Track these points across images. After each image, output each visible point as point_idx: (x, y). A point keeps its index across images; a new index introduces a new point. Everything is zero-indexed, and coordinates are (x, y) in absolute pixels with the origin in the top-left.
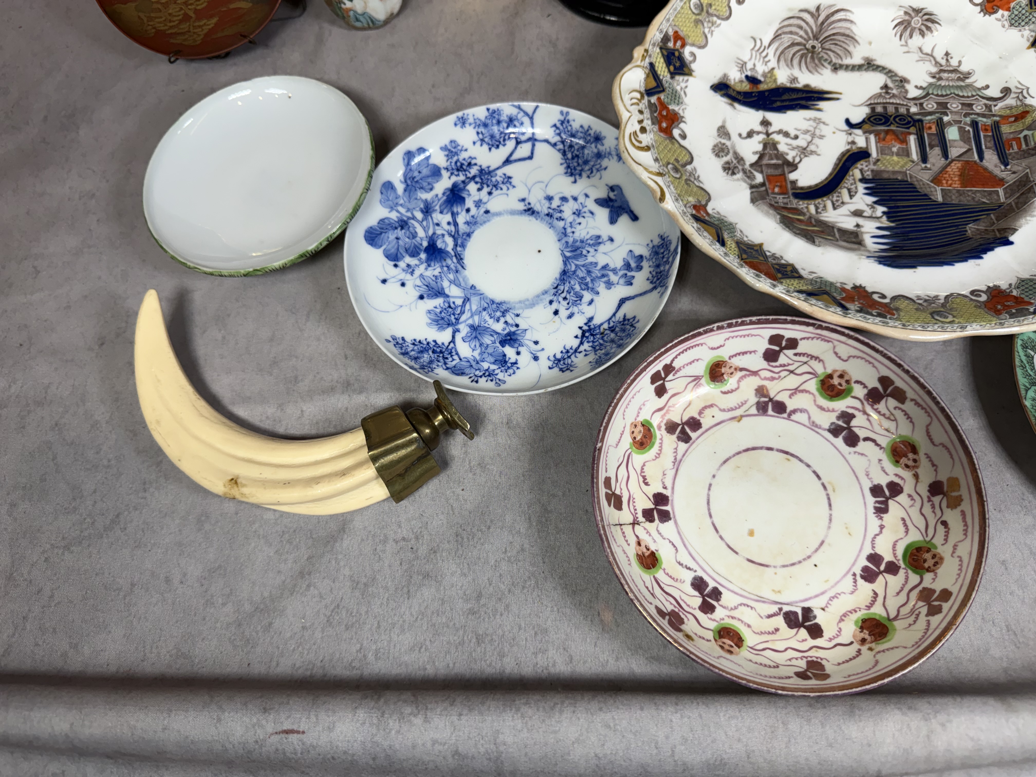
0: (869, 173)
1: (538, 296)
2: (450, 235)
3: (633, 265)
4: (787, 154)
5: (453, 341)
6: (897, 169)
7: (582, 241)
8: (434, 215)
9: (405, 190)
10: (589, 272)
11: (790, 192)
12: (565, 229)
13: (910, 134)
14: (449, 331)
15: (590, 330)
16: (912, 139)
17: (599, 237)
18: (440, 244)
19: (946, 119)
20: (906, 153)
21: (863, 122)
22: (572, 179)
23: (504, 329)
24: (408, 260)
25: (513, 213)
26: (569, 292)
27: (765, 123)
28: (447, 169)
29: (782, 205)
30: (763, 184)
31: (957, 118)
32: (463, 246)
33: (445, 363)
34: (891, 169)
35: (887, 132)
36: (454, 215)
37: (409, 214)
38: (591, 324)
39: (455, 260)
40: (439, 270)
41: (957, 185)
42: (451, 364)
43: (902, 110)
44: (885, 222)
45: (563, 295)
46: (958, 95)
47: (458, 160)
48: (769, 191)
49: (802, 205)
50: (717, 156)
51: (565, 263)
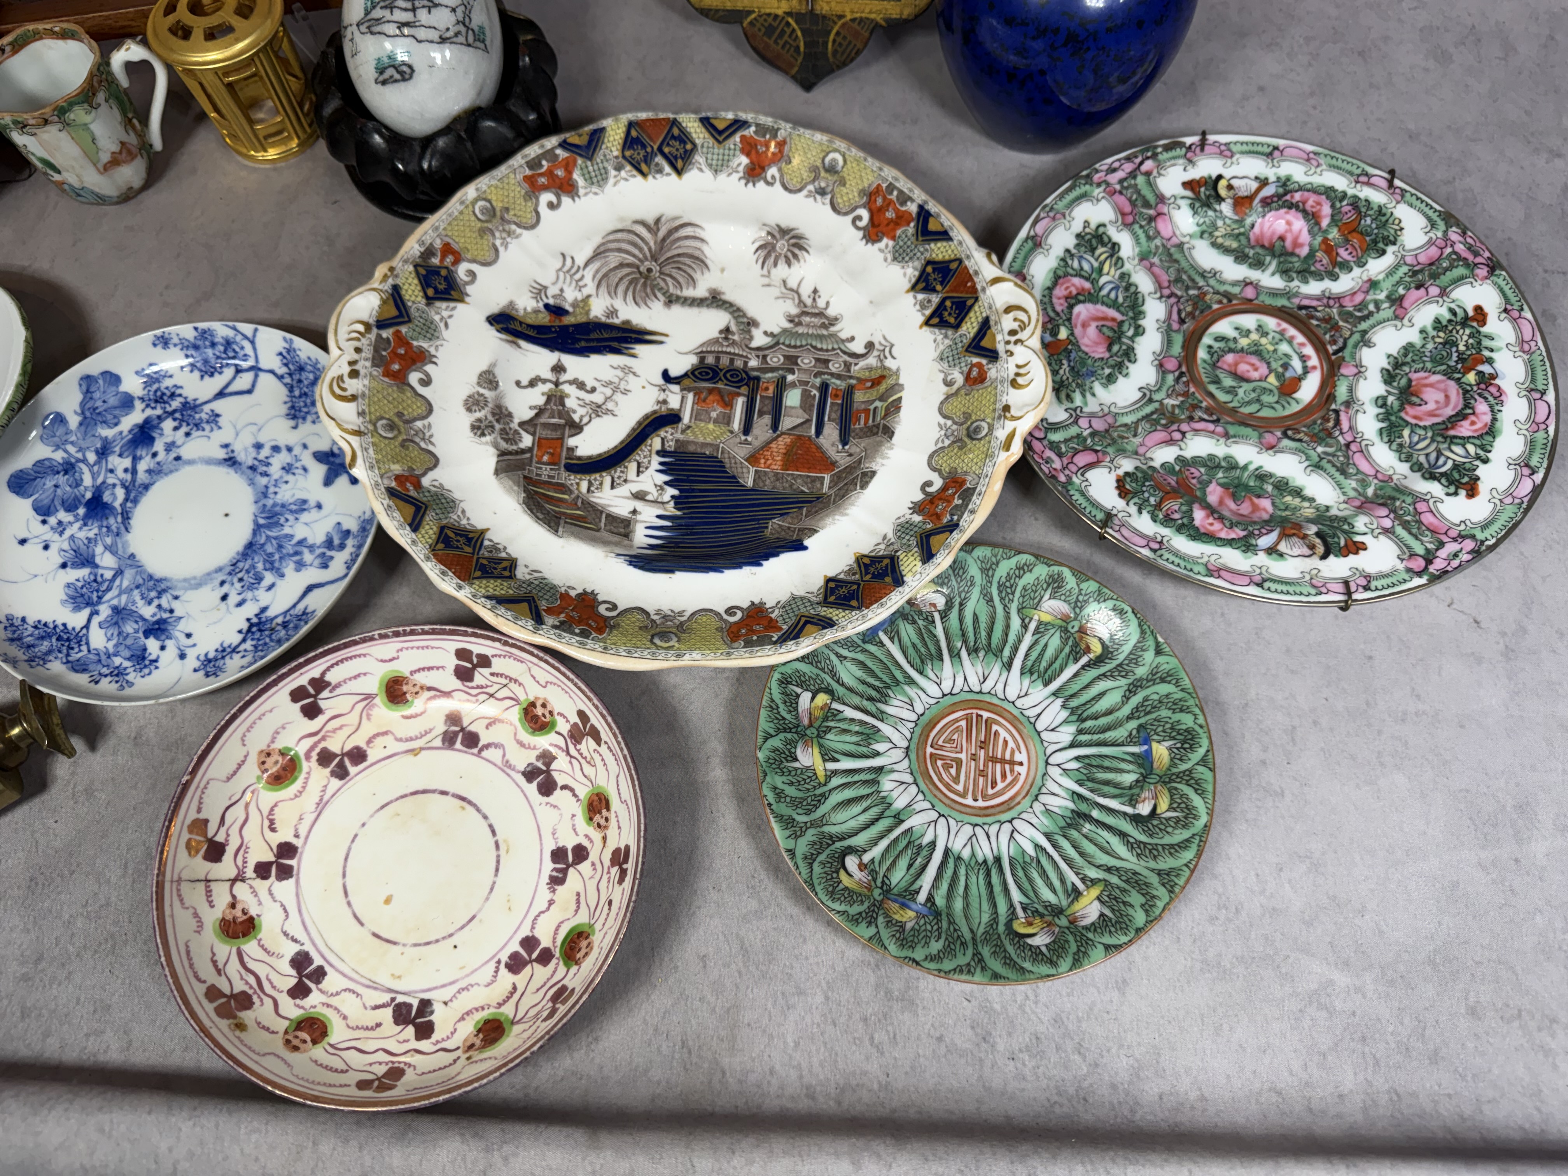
0: (672, 443)
1: (209, 574)
2: (124, 486)
3: (336, 542)
4: (574, 412)
5: (87, 626)
6: (708, 440)
7: (283, 506)
8: (110, 459)
9: (81, 424)
10: (280, 547)
11: (563, 462)
12: (267, 487)
13: (739, 395)
14: (86, 612)
15: (258, 624)
16: (740, 403)
17: (305, 502)
18: (107, 497)
19: (790, 378)
20: (727, 420)
21: (686, 375)
22: (292, 423)
23: (154, 615)
24: (63, 515)
25: (210, 462)
26: (248, 572)
27: (558, 369)
28: (142, 399)
29: (546, 479)
30: (530, 450)
31: (804, 378)
32: (135, 501)
33: (68, 655)
34: (701, 439)
35: (711, 391)
36: (136, 459)
37: (80, 455)
38: (263, 616)
39: (119, 519)
40: (96, 531)
41: (777, 467)
42: (75, 656)
43: (739, 363)
44: (671, 509)
45: (240, 575)
46: (815, 348)
47: (158, 389)
48: (535, 459)
49: (572, 479)
50: (469, 410)
51: (255, 533)
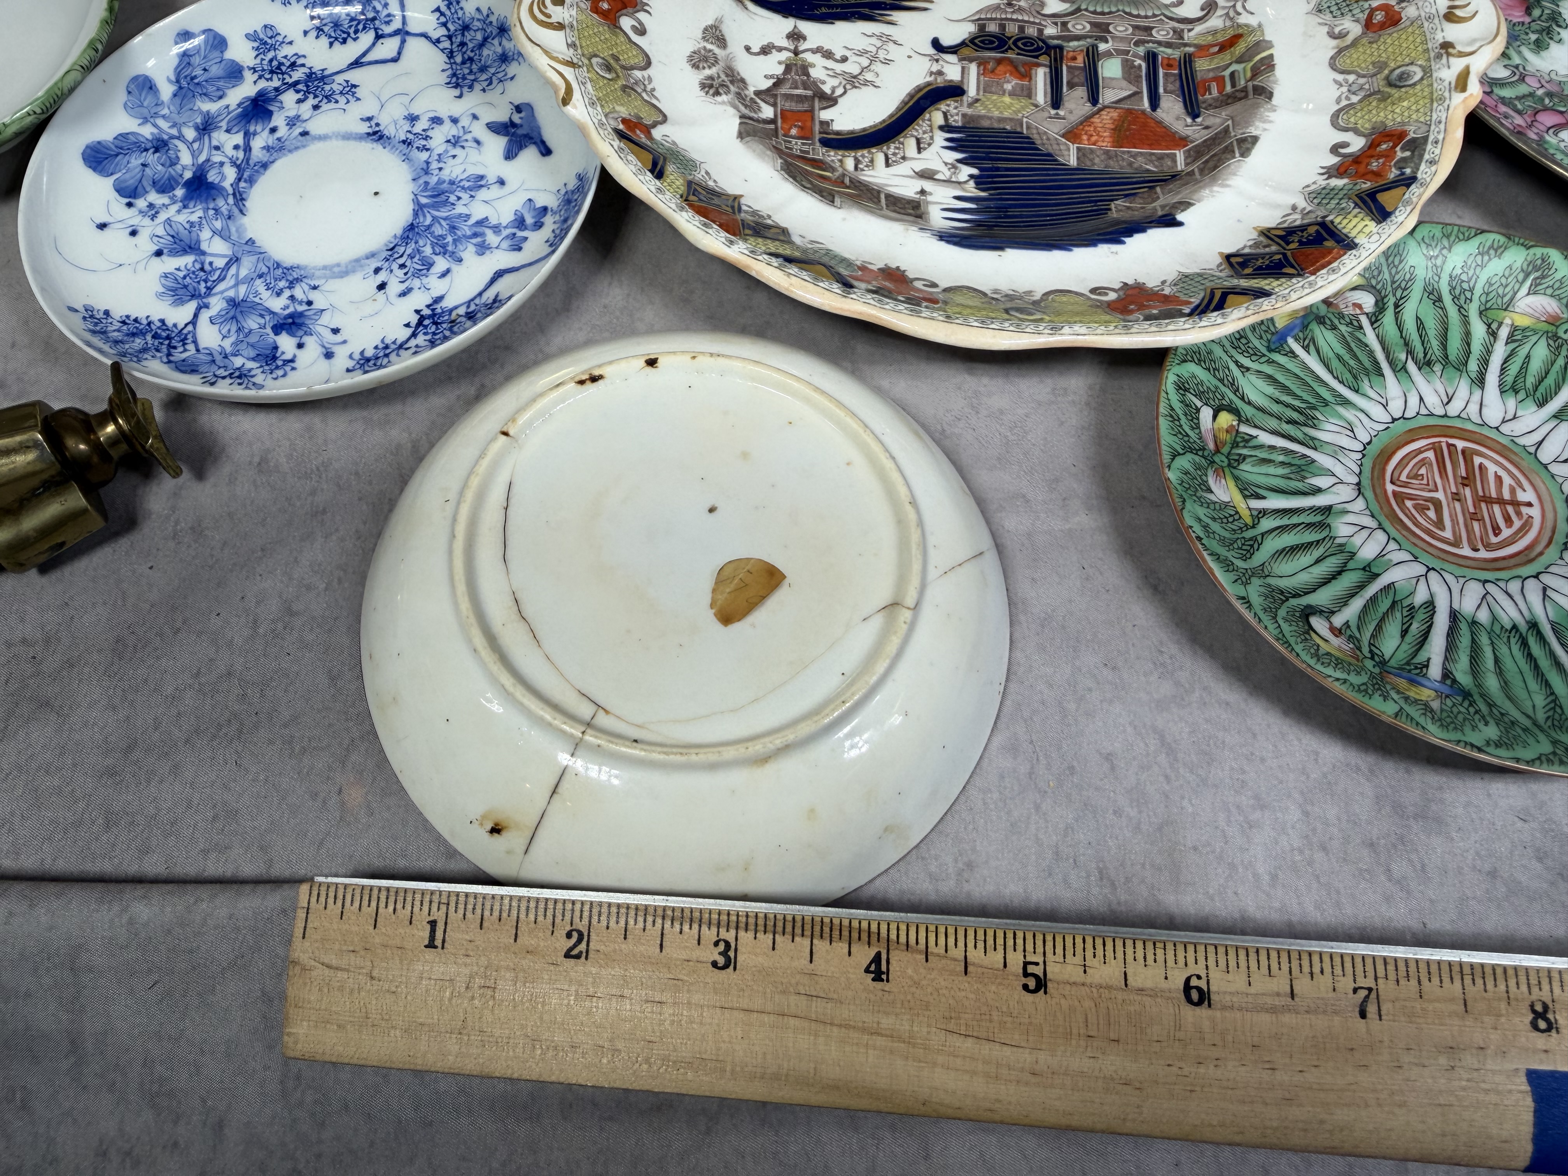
0: (958, 118)
1: (357, 261)
2: (234, 163)
3: (529, 220)
4: (824, 83)
5: (194, 322)
6: (1006, 114)
7: (452, 183)
8: (215, 135)
9: (175, 95)
10: (453, 228)
11: (817, 137)
12: (428, 163)
13: (1038, 65)
14: (192, 306)
15: (433, 316)
16: (1041, 76)
17: (482, 177)
18: (212, 177)
19: (1102, 47)
20: (1027, 93)
21: (963, 44)
22: (457, 92)
23: (286, 308)
24: (154, 197)
25: (347, 137)
26: (411, 257)
27: (796, 36)
28: (254, 70)
29: (798, 153)
30: (773, 121)
31: (1123, 47)
32: (251, 181)
33: (169, 355)
34: (996, 114)
35: (999, 62)
36: (247, 135)
37: (174, 132)
38: (438, 306)
39: (231, 200)
40: (200, 213)
41: (1106, 144)
42: (179, 355)
43: (1031, 31)
44: (971, 189)
45: (401, 261)
46: (1130, 14)
47: (274, 58)
48: (781, 132)
49: (832, 156)
50: (696, 66)
51: (416, 214)
